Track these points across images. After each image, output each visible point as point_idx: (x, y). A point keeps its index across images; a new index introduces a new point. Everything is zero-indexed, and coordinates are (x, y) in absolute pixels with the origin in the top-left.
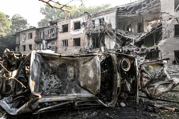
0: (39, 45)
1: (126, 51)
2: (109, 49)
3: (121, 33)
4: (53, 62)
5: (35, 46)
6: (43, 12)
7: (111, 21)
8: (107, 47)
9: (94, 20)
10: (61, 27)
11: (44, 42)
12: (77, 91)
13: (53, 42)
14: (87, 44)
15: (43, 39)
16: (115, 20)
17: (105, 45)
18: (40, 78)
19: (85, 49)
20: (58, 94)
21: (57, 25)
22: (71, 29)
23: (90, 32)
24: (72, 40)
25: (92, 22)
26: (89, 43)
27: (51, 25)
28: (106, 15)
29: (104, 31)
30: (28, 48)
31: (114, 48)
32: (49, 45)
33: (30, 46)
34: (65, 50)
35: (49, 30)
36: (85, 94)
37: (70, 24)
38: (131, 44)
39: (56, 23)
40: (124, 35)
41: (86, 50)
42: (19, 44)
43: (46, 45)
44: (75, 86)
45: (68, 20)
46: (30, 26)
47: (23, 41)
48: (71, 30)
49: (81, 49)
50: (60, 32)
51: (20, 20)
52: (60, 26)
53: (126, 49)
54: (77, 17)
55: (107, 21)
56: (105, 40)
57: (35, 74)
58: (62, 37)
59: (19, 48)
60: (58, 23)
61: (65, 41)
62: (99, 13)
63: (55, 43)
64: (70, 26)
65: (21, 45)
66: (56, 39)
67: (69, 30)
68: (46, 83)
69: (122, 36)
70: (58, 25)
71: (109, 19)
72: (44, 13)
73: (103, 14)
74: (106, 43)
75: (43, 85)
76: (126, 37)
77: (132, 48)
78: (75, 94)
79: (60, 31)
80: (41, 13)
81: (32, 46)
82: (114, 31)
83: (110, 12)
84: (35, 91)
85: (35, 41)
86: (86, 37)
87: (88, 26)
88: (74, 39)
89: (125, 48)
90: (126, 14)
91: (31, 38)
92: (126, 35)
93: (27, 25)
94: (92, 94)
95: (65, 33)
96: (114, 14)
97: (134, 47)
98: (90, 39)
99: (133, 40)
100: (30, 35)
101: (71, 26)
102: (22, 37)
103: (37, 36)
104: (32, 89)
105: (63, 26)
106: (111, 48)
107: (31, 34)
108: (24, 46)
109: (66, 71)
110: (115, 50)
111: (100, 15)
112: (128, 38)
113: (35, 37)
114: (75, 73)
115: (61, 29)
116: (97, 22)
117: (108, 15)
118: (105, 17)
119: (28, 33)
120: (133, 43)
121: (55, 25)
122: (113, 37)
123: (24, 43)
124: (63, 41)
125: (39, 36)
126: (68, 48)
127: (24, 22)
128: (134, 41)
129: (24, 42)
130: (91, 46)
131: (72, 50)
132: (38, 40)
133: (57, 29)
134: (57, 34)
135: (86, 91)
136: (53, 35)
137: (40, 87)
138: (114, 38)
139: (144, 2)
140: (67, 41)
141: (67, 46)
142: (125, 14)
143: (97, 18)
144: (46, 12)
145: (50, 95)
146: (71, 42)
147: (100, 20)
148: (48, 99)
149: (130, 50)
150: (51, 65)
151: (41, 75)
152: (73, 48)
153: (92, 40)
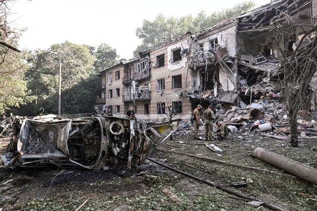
0: (129, 89)
1: (255, 94)
2: (227, 90)
3: (248, 62)
4: (39, 127)
5: (124, 91)
6: (141, 34)
7: (228, 42)
8: (223, 88)
9: (203, 44)
10: (155, 59)
11: (134, 83)
12: (52, 152)
13: (146, 83)
14: (192, 84)
15: (133, 80)
16: (234, 40)
17: (220, 84)
18: (27, 140)
19: (187, 93)
20: (37, 153)
21: (149, 56)
22: (168, 61)
23: (195, 64)
24: (170, 79)
25: (199, 46)
26: (195, 82)
27: (141, 58)
28: (220, 34)
29: (215, 61)
30: (115, 93)
31: (234, 90)
32: (140, 88)
33: (118, 90)
34: (162, 95)
35: (140, 65)
36: (58, 154)
37: (167, 53)
38: (264, 80)
39: (149, 54)
40: (254, 64)
41: (189, 94)
42: (105, 89)
43: (136, 89)
44: (52, 148)
45: (164, 48)
46: (120, 58)
47: (110, 83)
48: (169, 64)
49: (182, 93)
50: (155, 68)
51: (108, 51)
52: (153, 58)
53: (255, 90)
54: (176, 41)
55: (221, 43)
56: (220, 75)
57: (24, 137)
58: (156, 74)
59: (105, 93)
60: (151, 54)
61: (161, 80)
62: (210, 31)
63: (149, 84)
64: (167, 57)
65: (107, 89)
66: (149, 78)
67: (165, 63)
68: (32, 144)
69: (249, 68)
70: (152, 56)
71: (225, 40)
72: (141, 37)
73: (216, 31)
74: (221, 81)
75: (29, 146)
76: (256, 67)
77: (266, 88)
78: (49, 154)
79: (153, 65)
80: (138, 37)
81: (120, 90)
82: (233, 59)
83: (225, 27)
84: (22, 150)
85: (123, 82)
86: (189, 72)
87: (192, 55)
88: (172, 77)
89: (253, 87)
90: (254, 27)
91: (119, 78)
92: (257, 63)
93: (116, 58)
94: (65, 154)
95: (161, 68)
96: (233, 30)
97: (268, 86)
98: (196, 76)
99: (267, 73)
100: (117, 73)
101: (169, 56)
102: (109, 77)
103: (126, 74)
104: (19, 149)
105: (158, 57)
106: (229, 90)
107: (119, 72)
108: (111, 91)
109: (48, 134)
110: (236, 93)
111: (211, 33)
112: (259, 70)
113: (123, 77)
114: (54, 136)
115: (155, 62)
116: (207, 47)
117: (224, 33)
118: (218, 36)
119: (114, 71)
120: (269, 79)
121: (147, 57)
122: (233, 69)
123: (111, 87)
124: (159, 81)
125: (129, 74)
126: (166, 92)
127: (112, 54)
128: (269, 74)
129: (110, 85)
130: (199, 87)
131: (170, 95)
132: (127, 81)
133: (150, 63)
134: (150, 71)
135: (59, 152)
136: (145, 71)
137: (26, 147)
138: (234, 72)
139: (283, 2)
140: (164, 80)
141: (164, 88)
142: (252, 27)
143: (206, 40)
144: (144, 34)
145: (32, 154)
146: (169, 82)
147: (212, 42)
148: (29, 156)
149: (262, 92)
150: (37, 130)
151: (29, 137)
152: (173, 91)
153: (200, 76)
